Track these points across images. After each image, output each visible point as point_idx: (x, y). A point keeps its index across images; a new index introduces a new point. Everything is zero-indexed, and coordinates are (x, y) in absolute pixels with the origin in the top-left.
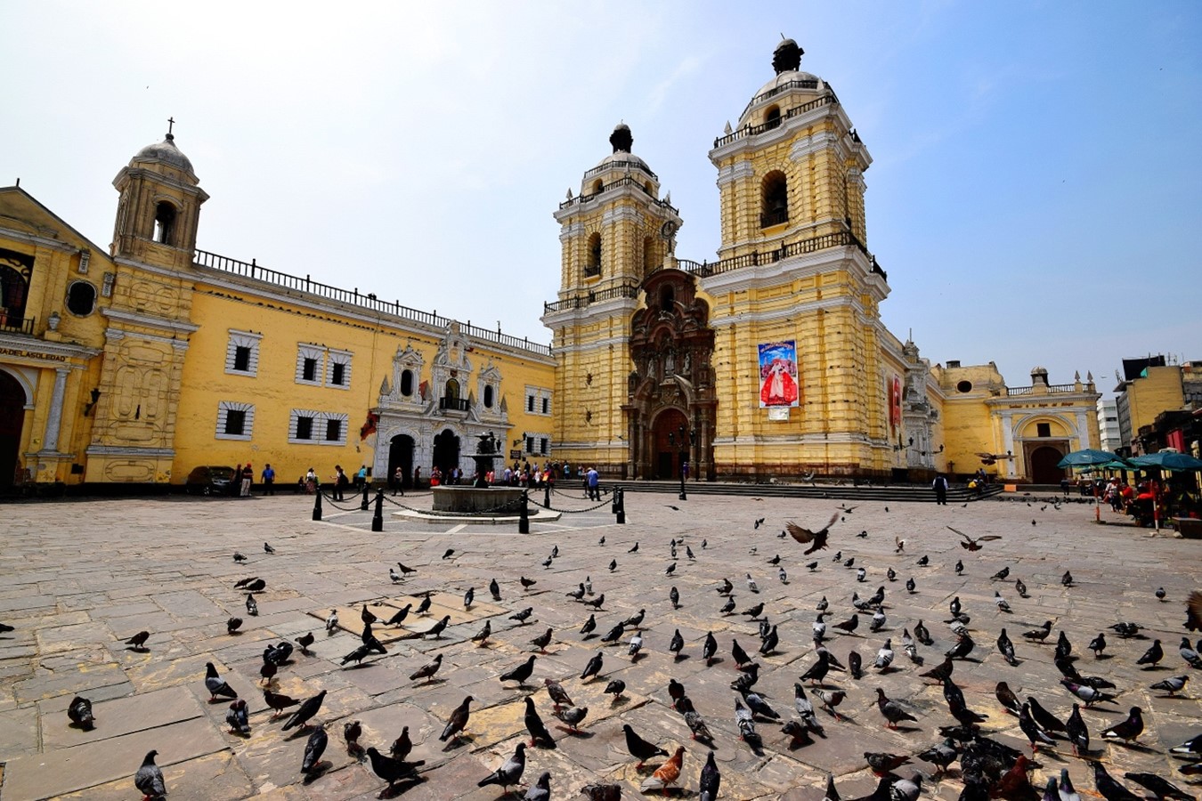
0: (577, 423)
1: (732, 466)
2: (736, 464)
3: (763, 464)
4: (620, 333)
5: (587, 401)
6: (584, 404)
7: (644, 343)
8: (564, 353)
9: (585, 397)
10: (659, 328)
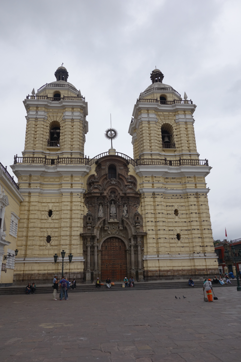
0: (38, 243)
1: (157, 271)
2: (159, 270)
3: (173, 270)
4: (80, 186)
5: (47, 228)
6: (45, 230)
7: (99, 195)
8: (30, 193)
9: (47, 225)
10: (110, 187)
